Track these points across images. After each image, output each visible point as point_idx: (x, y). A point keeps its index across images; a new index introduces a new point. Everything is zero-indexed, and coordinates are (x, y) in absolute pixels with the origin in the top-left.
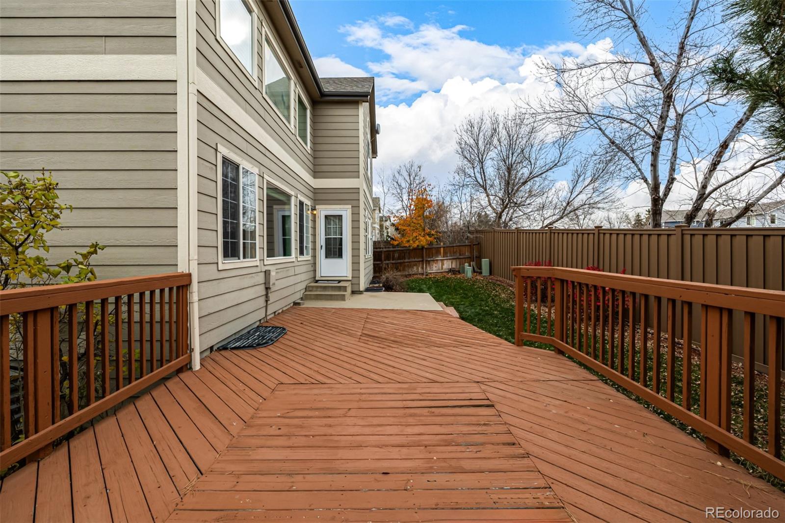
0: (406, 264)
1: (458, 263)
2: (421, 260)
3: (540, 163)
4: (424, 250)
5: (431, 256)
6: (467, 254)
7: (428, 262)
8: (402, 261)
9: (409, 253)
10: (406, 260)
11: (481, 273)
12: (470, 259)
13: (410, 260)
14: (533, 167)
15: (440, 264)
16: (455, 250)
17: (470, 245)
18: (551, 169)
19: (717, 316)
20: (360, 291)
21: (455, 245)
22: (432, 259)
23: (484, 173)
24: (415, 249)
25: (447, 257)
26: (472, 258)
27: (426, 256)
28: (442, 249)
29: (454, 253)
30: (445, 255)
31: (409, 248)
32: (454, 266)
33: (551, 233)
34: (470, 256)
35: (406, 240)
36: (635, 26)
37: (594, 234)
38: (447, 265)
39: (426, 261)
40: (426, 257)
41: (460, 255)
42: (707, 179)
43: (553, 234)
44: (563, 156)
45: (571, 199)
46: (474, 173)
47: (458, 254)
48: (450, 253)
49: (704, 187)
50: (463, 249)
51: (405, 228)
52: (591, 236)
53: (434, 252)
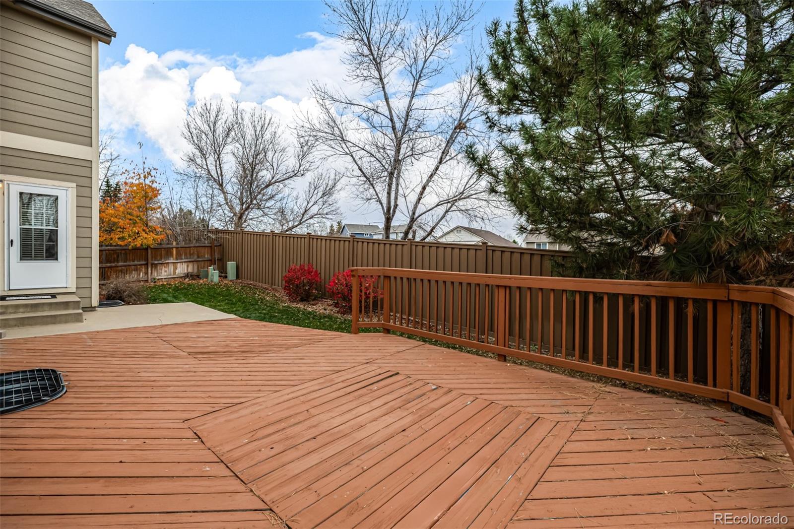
0: (120, 268)
1: (196, 267)
2: (144, 262)
3: (282, 169)
4: (149, 251)
5: (159, 258)
6: (207, 256)
7: (155, 266)
8: (113, 265)
9: (126, 254)
10: (120, 264)
11: (226, 277)
12: (211, 262)
13: (128, 263)
14: (275, 171)
15: (171, 267)
16: (192, 252)
17: (211, 246)
18: (291, 177)
19: (504, 290)
20: (91, 307)
21: (192, 245)
22: (160, 262)
23: (221, 168)
24: (135, 249)
25: (182, 259)
26: (213, 260)
27: (152, 257)
28: (174, 250)
29: (190, 255)
30: (179, 256)
31: (126, 248)
32: (190, 270)
33: (310, 238)
34: (210, 258)
35: (117, 236)
36: (383, 88)
37: (349, 241)
38: (182, 269)
39: (152, 264)
40: (152, 260)
41: (198, 257)
42: (416, 207)
43: (311, 240)
44: (302, 168)
45: (308, 208)
46: (207, 165)
47: (196, 257)
48: (186, 255)
49: (414, 213)
50: (202, 250)
51: (116, 220)
52: (347, 243)
53: (163, 252)
